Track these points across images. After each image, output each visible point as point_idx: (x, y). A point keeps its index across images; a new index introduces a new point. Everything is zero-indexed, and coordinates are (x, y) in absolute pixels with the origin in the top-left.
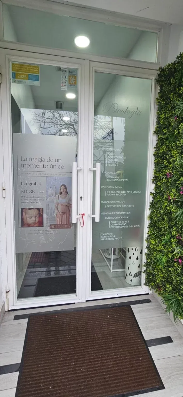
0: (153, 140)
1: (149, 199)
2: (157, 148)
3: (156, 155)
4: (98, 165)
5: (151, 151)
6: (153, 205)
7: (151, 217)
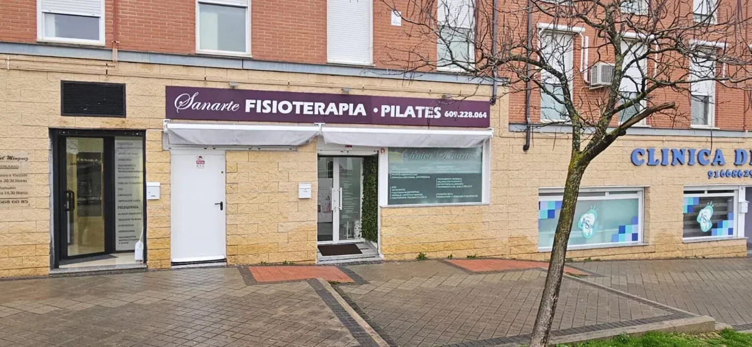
0: (362, 178)
1: (362, 201)
2: (364, 180)
3: (363, 183)
4: (341, 188)
5: (362, 182)
6: (363, 203)
7: (362, 208)
